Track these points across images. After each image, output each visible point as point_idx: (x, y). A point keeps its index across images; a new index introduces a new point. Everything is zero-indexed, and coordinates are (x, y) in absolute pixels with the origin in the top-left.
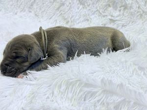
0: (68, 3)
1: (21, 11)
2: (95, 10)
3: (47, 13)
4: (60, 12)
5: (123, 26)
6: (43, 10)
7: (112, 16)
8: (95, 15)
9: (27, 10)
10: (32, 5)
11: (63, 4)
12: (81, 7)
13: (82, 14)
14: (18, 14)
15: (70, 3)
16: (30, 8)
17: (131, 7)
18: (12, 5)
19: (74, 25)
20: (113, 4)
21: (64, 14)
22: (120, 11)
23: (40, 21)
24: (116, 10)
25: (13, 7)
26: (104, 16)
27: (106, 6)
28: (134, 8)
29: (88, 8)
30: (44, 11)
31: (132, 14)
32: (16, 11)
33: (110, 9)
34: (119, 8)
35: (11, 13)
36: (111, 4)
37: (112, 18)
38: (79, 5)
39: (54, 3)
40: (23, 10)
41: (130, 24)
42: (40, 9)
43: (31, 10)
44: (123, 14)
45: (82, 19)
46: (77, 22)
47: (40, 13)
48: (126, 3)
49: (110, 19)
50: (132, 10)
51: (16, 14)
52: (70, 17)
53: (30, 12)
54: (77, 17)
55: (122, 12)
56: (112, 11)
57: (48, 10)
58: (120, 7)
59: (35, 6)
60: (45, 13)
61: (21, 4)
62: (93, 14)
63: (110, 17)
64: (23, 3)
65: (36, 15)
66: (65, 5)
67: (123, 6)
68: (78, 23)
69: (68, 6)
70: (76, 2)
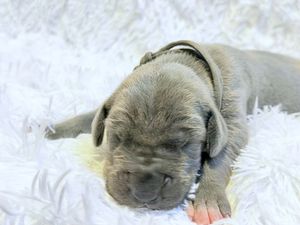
0: (152, 14)
3: (96, 36)
4: (132, 33)
6: (87, 28)
10: (57, 17)
11: (138, 16)
15: (157, 14)
16: (51, 23)
20: (258, 21)
21: (144, 38)
24: (264, 33)
25: (7, 19)
30: (91, 30)
32: (14, 30)
38: (177, 20)
39: (117, 15)
42: (79, 27)
43: (54, 29)
44: (283, 44)
47: (79, 35)
51: (15, 36)
53: (53, 33)
57: (99, 29)
58: (276, 27)
59: (65, 19)
60: (92, 36)
61: (30, 13)
66: (145, 19)
69: (152, 21)
70: (171, 13)
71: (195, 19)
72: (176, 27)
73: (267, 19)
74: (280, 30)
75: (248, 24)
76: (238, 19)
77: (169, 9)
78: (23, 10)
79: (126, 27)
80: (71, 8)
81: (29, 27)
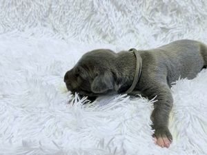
0: (102, 11)
2: (139, 17)
4: (92, 23)
6: (65, 22)
7: (163, 24)
8: (140, 24)
9: (39, 24)
10: (47, 16)
11: (94, 12)
12: (119, 14)
14: (25, 30)
16: (43, 20)
17: (187, 11)
20: (162, 8)
22: (171, 15)
23: (63, 38)
24: (166, 15)
25: (17, 20)
26: (152, 25)
27: (152, 11)
30: (68, 23)
32: (22, 26)
33: (159, 14)
34: (169, 13)
36: (158, 8)
37: (165, 26)
38: (116, 12)
39: (81, 11)
40: (33, 25)
43: (46, 23)
44: (177, 20)
46: (120, 35)
48: (179, 6)
49: (162, 28)
51: (23, 31)
53: (45, 26)
57: (72, 22)
58: (171, 11)
59: (51, 17)
62: (138, 22)
64: (32, 14)
65: (54, 29)
66: (99, 13)
68: (122, 36)
70: (113, 8)
71: (127, 10)
72: (116, 16)
73: (167, 6)
74: (174, 12)
75: (157, 10)
76: (151, 8)
77: (111, 6)
78: (25, 14)
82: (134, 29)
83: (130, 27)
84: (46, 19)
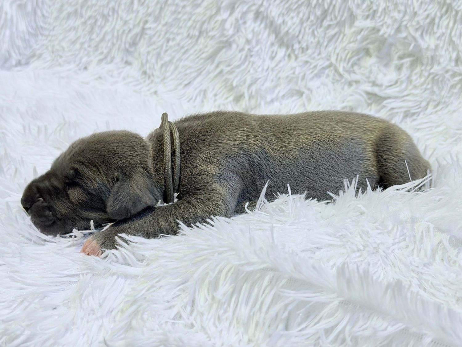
0: (242, 42)
1: (101, 61)
2: (322, 63)
3: (176, 68)
4: (217, 66)
5: (407, 114)
6: (167, 59)
7: (374, 84)
8: (323, 79)
9: (118, 59)
10: (134, 44)
11: (227, 44)
12: (282, 52)
13: (283, 75)
14: (91, 68)
15: (249, 42)
16: (127, 51)
17: (433, 60)
18: (74, 43)
19: (258, 106)
20: (379, 49)
21: (231, 72)
22: (399, 68)
23: (155, 93)
24: (387, 65)
25: (78, 46)
26: (350, 84)
27: (357, 52)
28: (444, 61)
29: (303, 58)
30: (171, 61)
31: (435, 80)
32: (85, 59)
33: (370, 62)
34: (395, 62)
35: (72, 66)
36: (371, 47)
37: (376, 90)
38: (275, 48)
39: (202, 40)
40: (106, 58)
41: (430, 109)
42: (158, 55)
43: (130, 59)
44: (409, 80)
45: (282, 90)
46: (269, 98)
47: (158, 67)
48: (417, 46)
49: (368, 93)
50: (436, 68)
51: (86, 68)
52: (248, 82)
53: (128, 63)
54: (268, 84)
55: (405, 72)
56: (375, 69)
57: (180, 59)
58: (401, 58)
59: (143, 48)
60: (172, 67)
61: (103, 40)
62: (318, 76)
63: (368, 88)
64: (108, 38)
65: (145, 73)
66: (234, 46)
67: (410, 55)
68: (272, 101)
69: (242, 50)
70: (267, 38)
71: (296, 46)
73: (391, 45)
74: (407, 60)
75: (367, 52)
76: (353, 46)
79: (212, 57)
80: (149, 32)
81: (102, 57)
82: (304, 90)
83: (296, 83)
84: (132, 49)
